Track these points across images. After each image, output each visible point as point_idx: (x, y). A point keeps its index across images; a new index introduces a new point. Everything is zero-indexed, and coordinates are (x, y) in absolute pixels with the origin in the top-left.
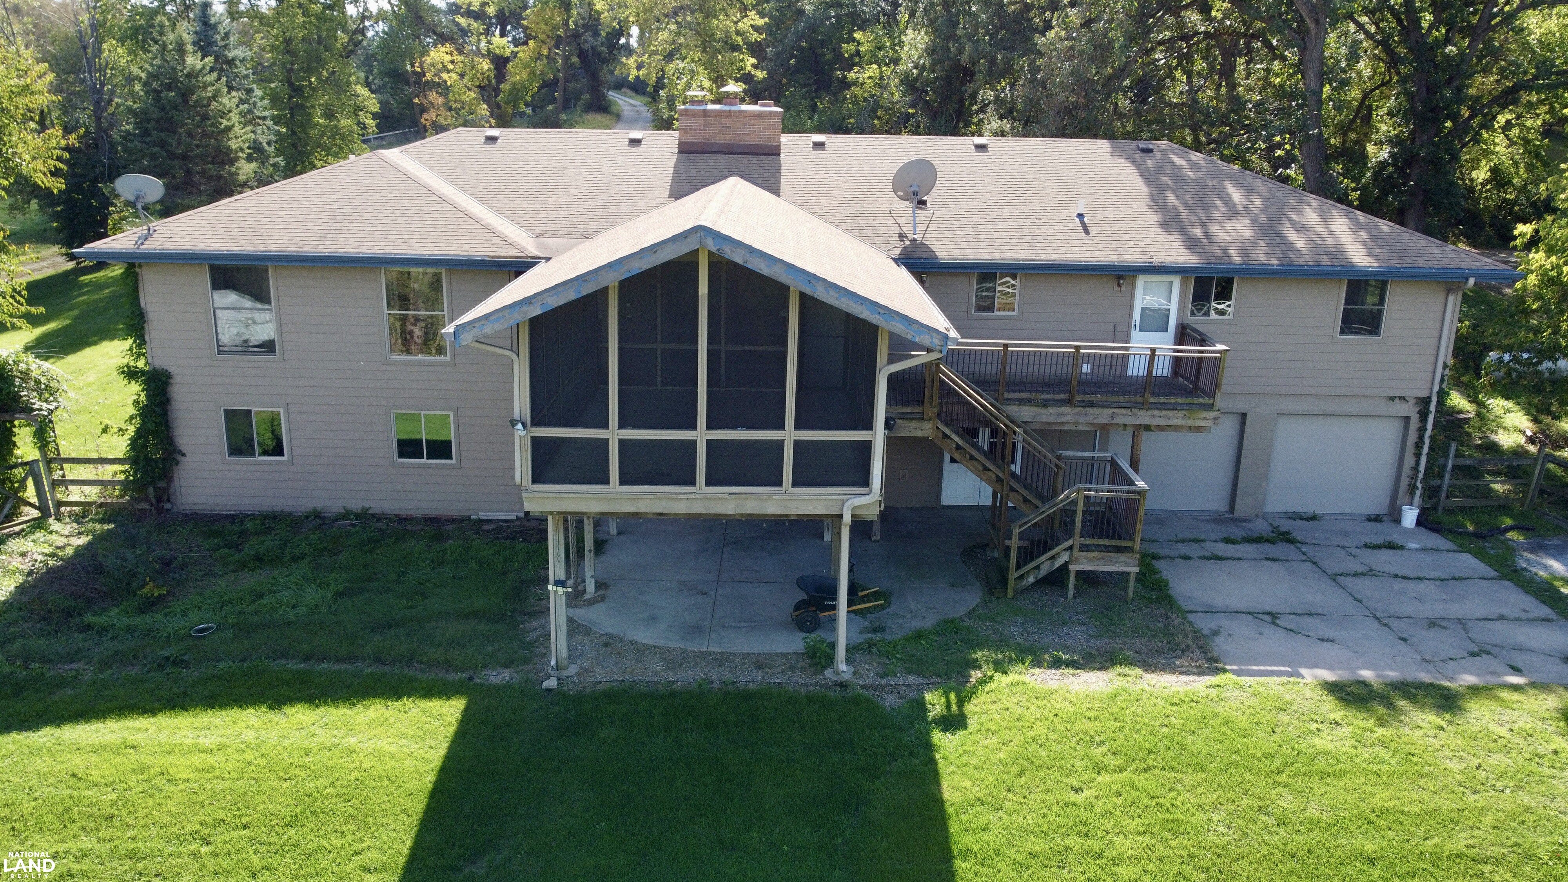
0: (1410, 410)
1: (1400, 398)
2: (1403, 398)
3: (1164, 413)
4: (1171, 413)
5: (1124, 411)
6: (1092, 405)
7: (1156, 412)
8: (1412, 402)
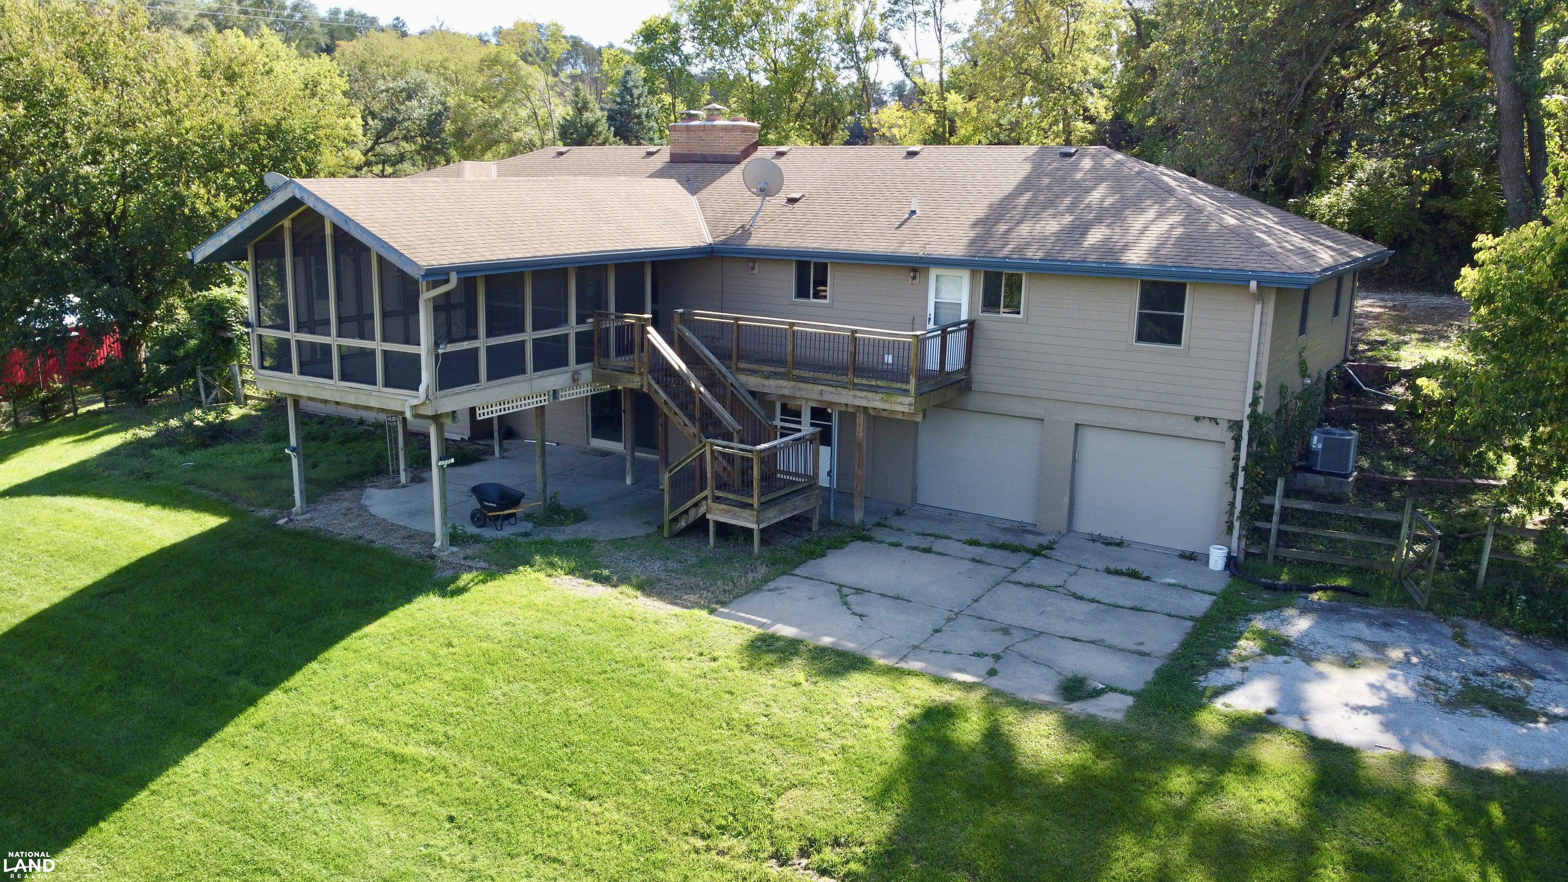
0: (1222, 433)
1: (1211, 419)
2: (1215, 421)
3: (864, 394)
4: (870, 395)
5: (830, 389)
6: (804, 380)
7: (858, 393)
8: (1224, 425)
